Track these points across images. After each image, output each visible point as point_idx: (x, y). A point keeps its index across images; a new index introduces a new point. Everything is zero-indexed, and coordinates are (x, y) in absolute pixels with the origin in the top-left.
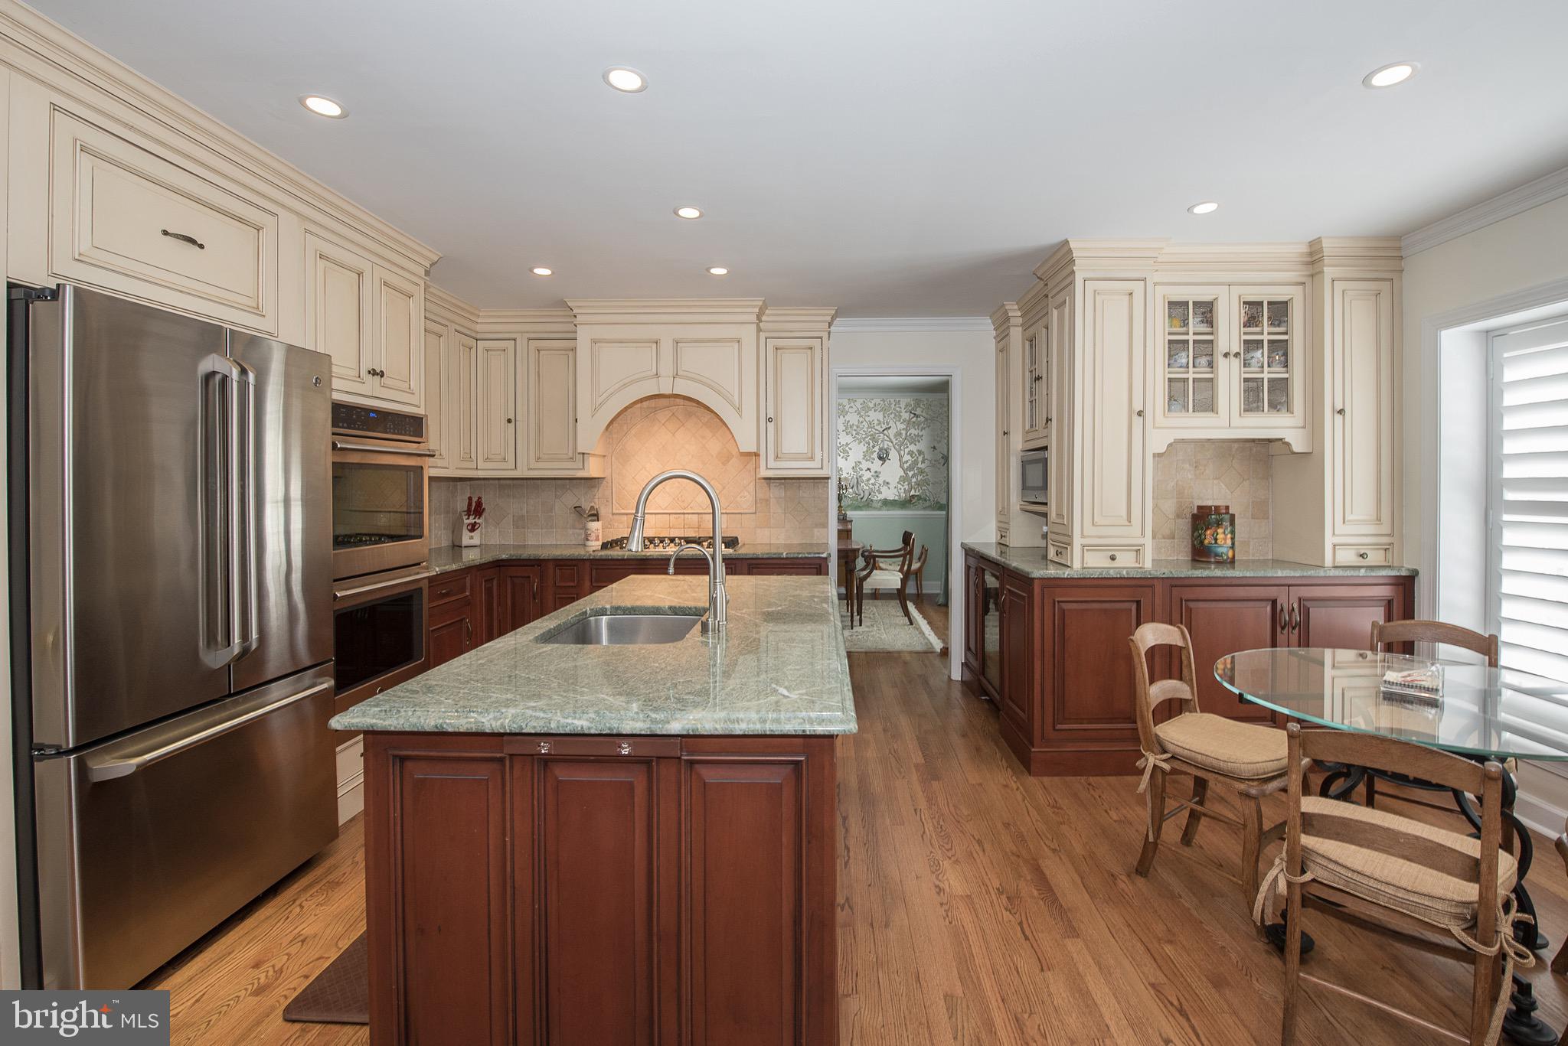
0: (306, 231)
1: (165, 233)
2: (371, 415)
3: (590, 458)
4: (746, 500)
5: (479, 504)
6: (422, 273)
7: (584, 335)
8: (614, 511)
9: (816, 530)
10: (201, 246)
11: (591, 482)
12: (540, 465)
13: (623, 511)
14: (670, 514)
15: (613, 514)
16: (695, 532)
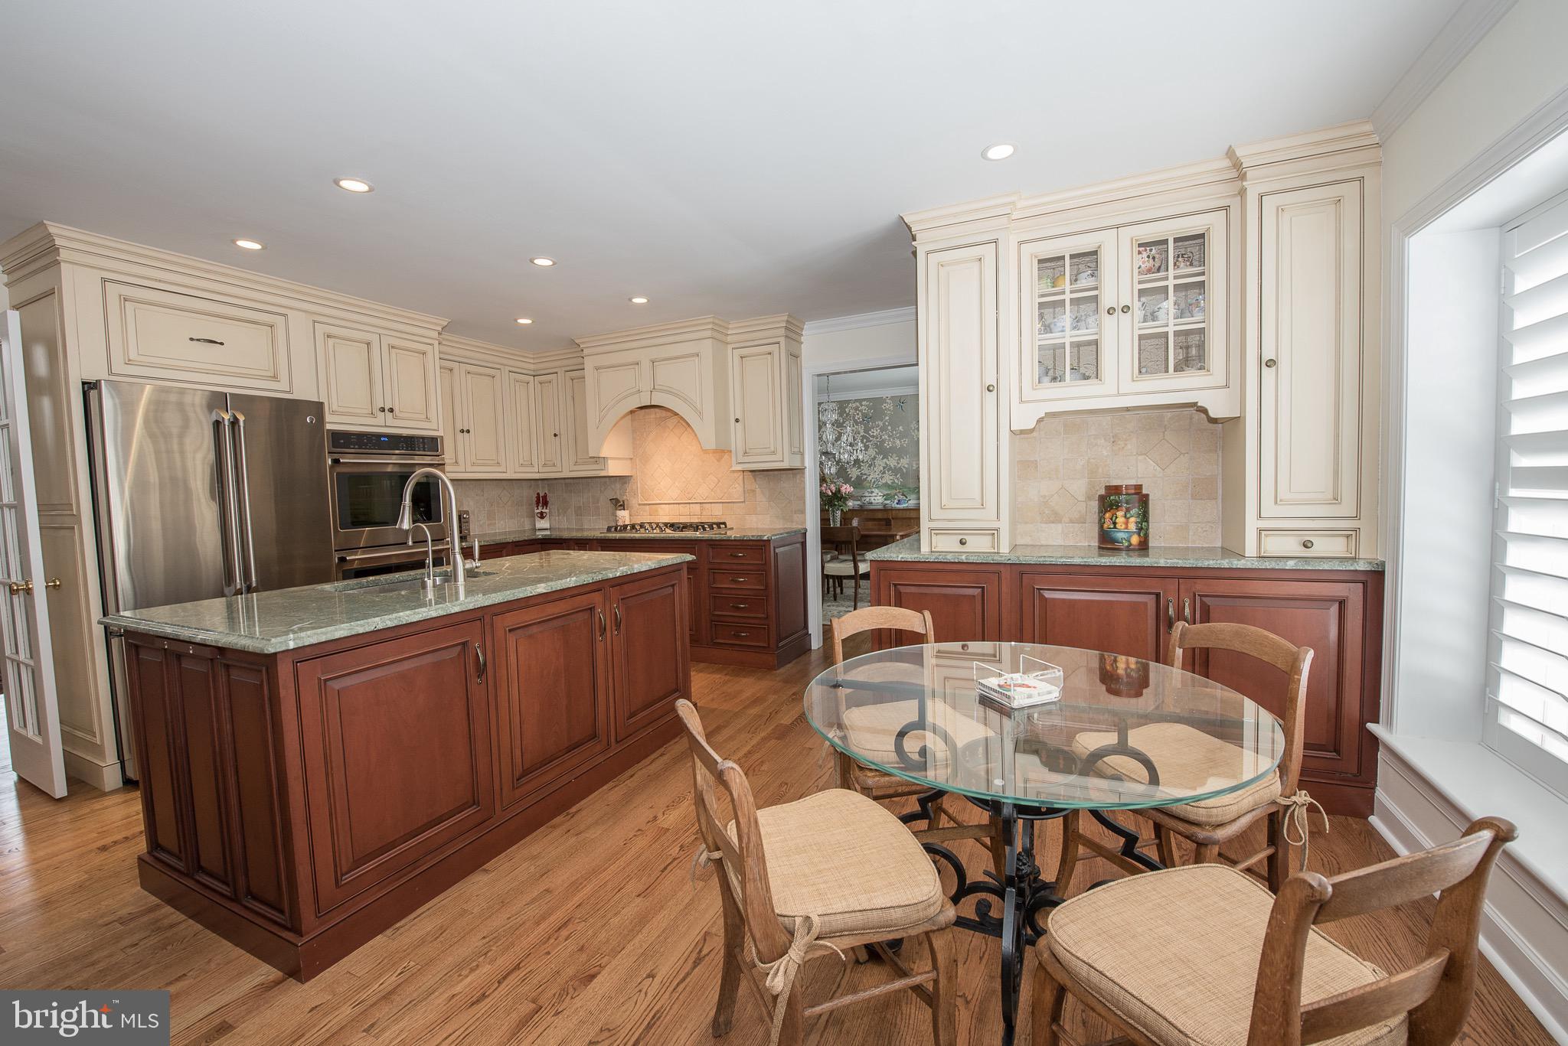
0: (314, 322)
1: (192, 339)
2: (382, 439)
3: (609, 461)
4: (736, 491)
5: (545, 497)
6: (436, 335)
7: (589, 364)
8: (640, 502)
9: (795, 516)
10: (222, 344)
11: (623, 480)
12: (576, 468)
13: (646, 502)
14: (679, 504)
15: (639, 505)
16: (698, 518)
